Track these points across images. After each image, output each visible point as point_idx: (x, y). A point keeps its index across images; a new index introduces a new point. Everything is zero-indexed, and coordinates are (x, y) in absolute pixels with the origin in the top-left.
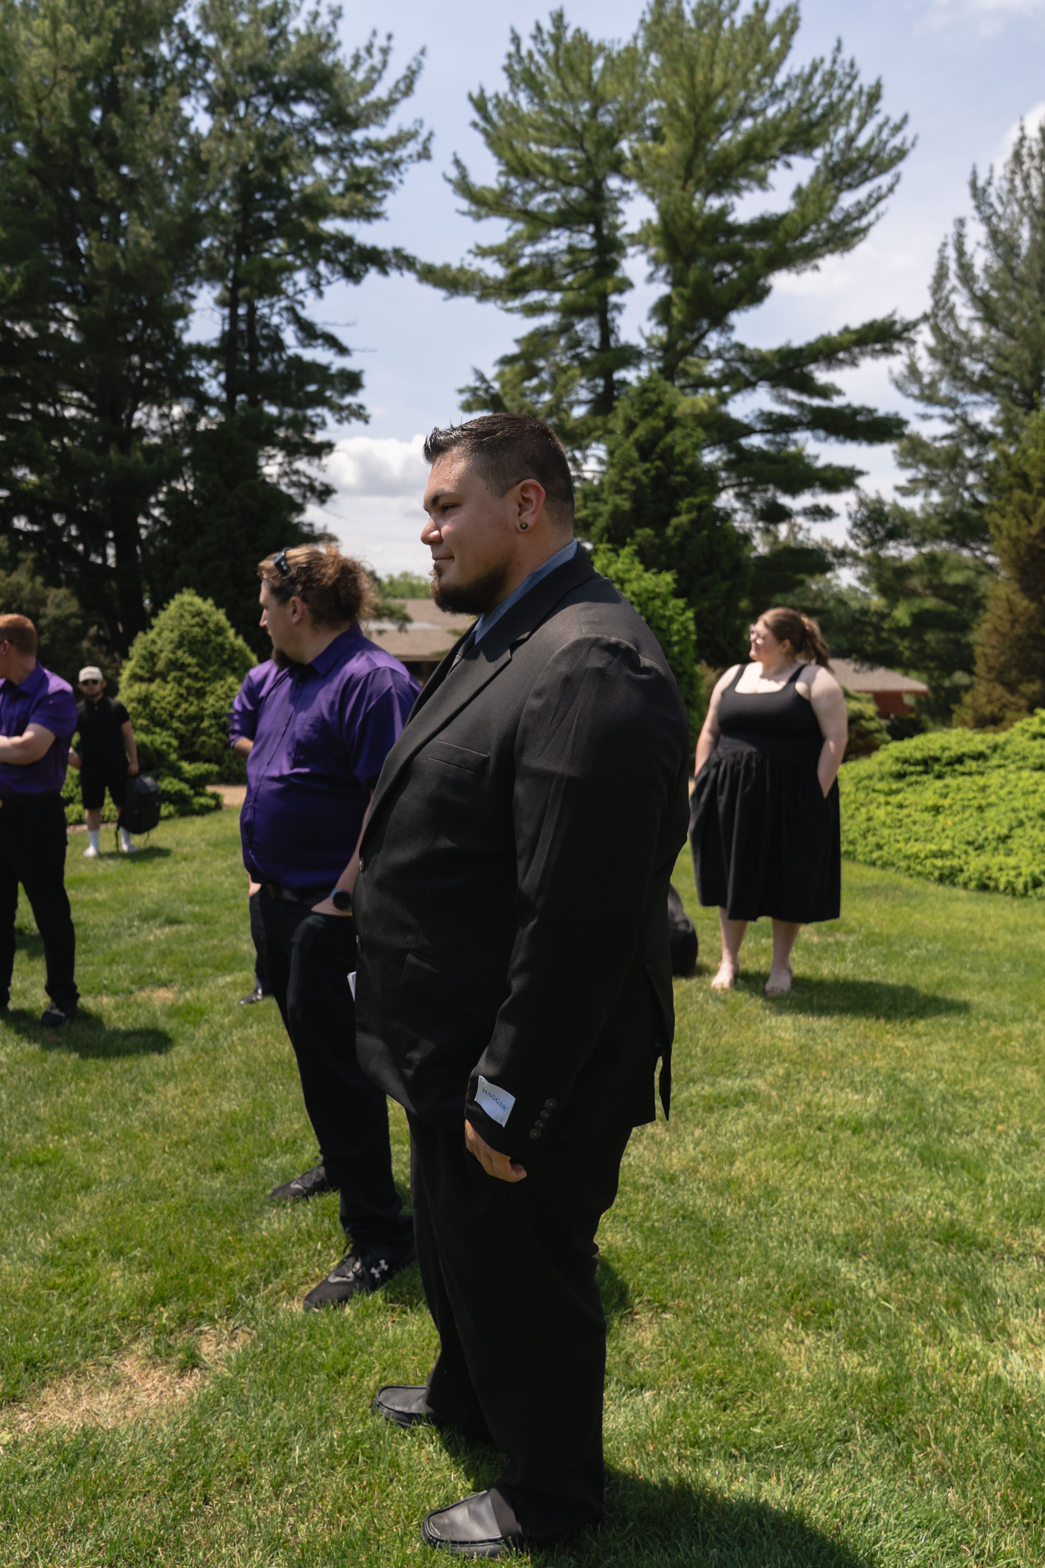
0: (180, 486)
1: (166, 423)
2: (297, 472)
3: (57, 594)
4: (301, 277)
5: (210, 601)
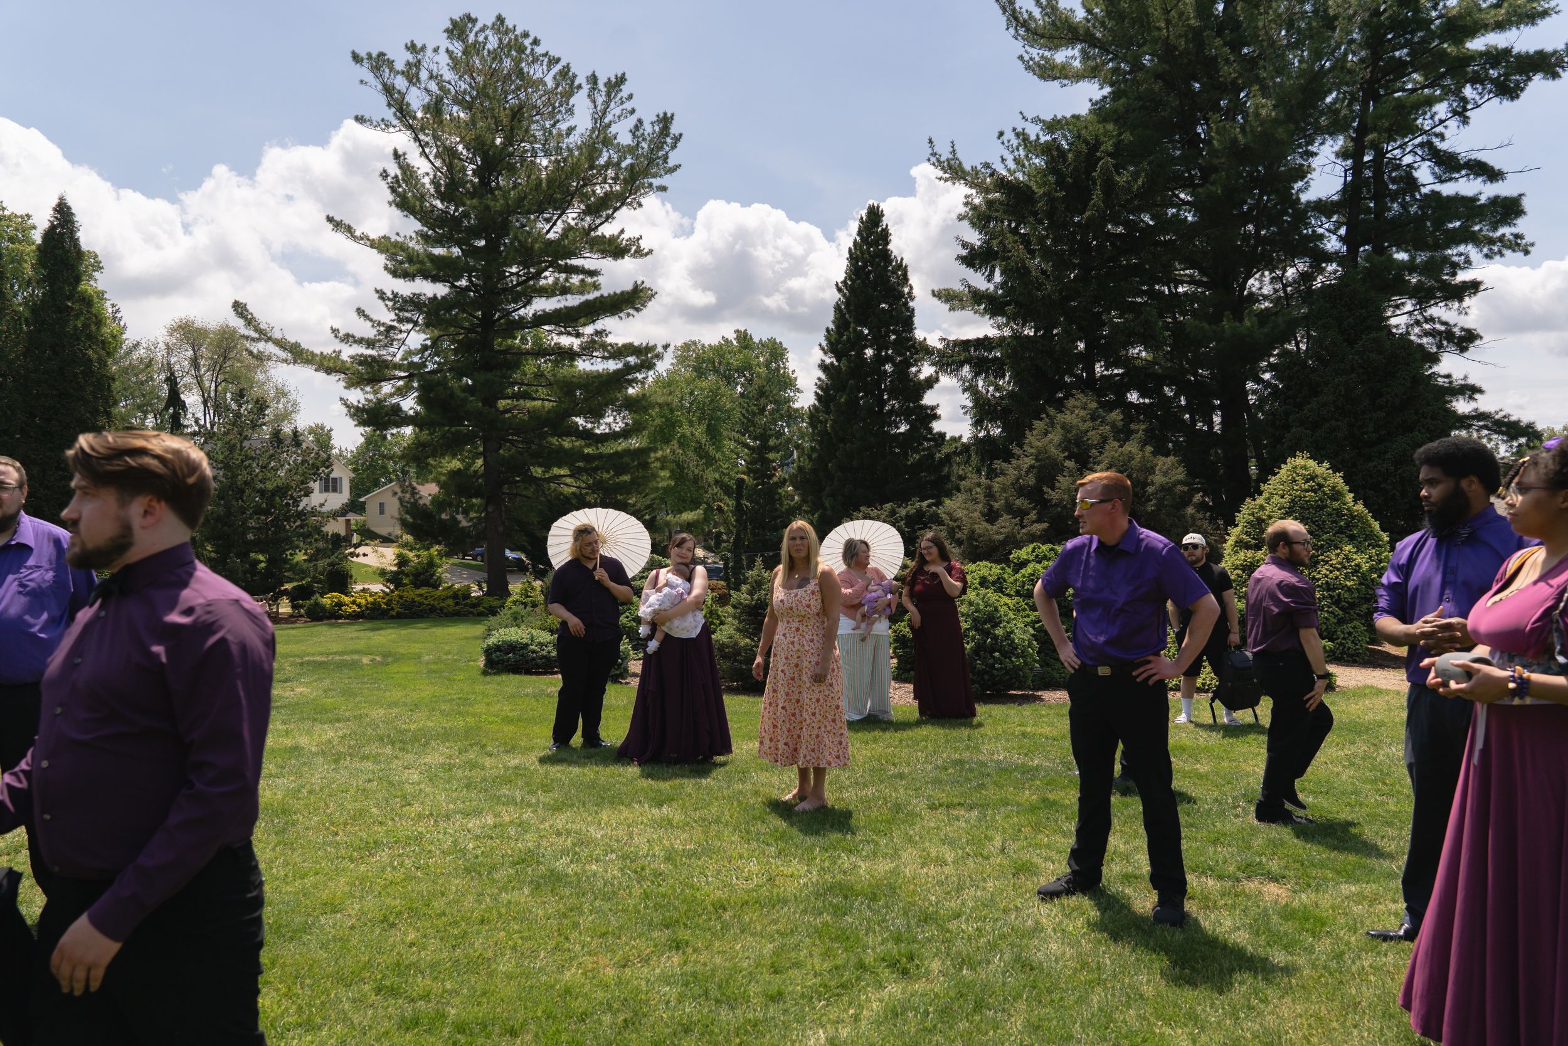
0: (1291, 347)
1: (1278, 286)
2: (1431, 320)
3: (1164, 462)
4: (1442, 109)
5: (1326, 464)
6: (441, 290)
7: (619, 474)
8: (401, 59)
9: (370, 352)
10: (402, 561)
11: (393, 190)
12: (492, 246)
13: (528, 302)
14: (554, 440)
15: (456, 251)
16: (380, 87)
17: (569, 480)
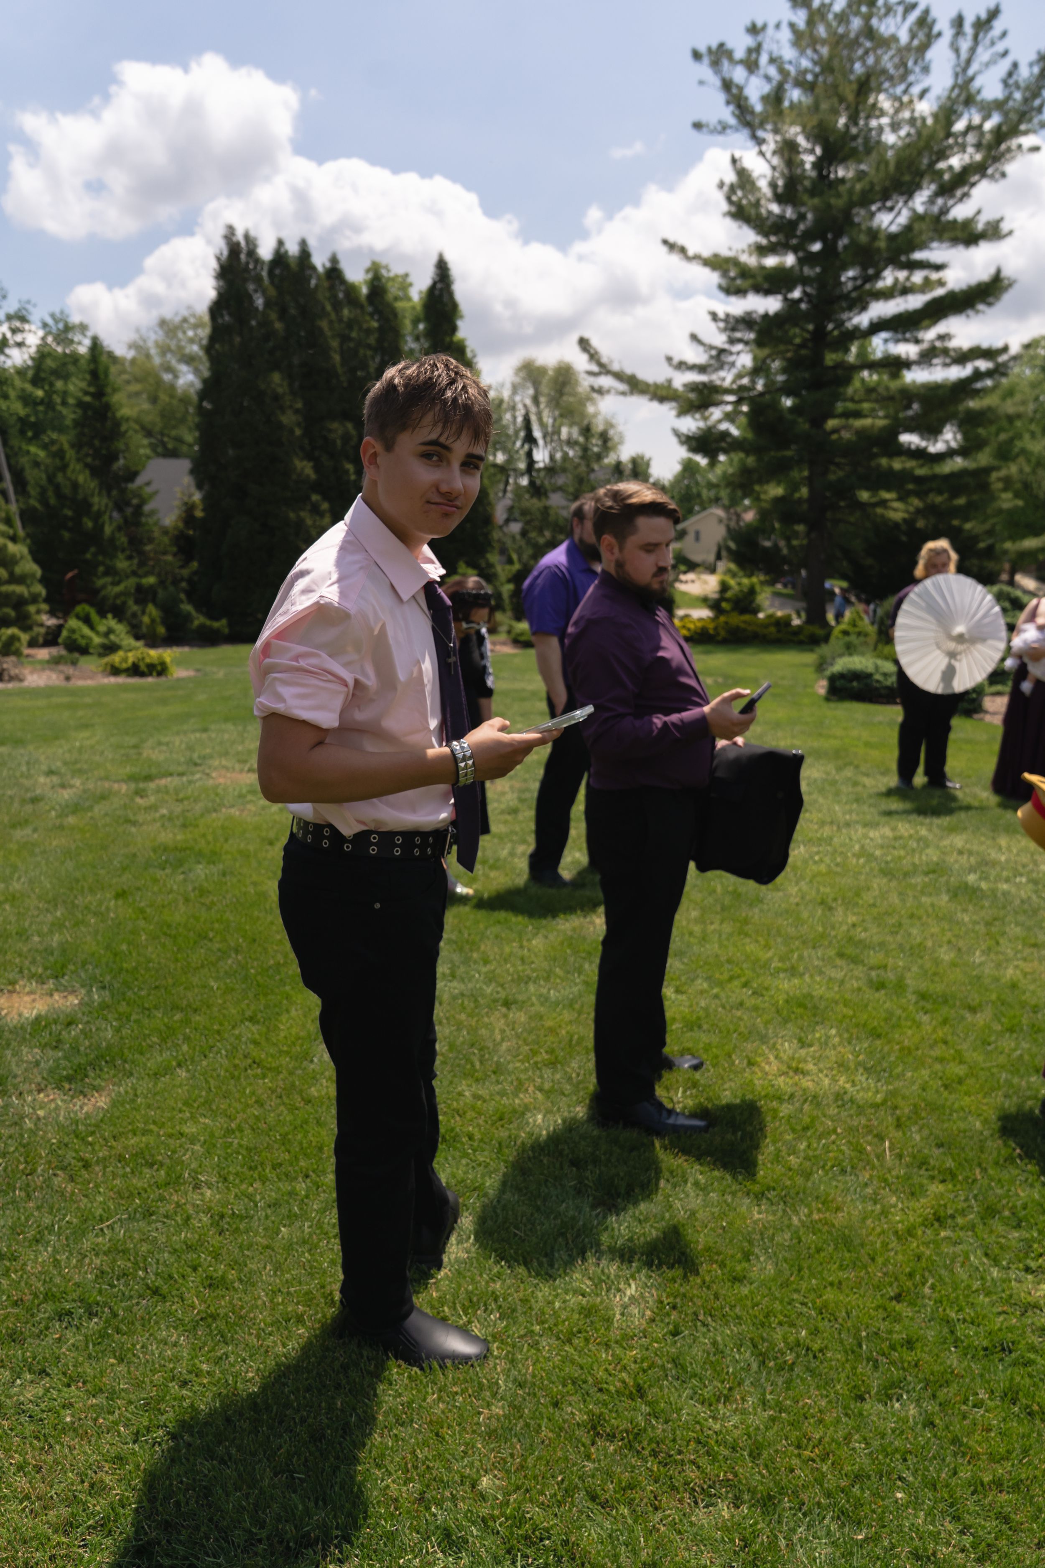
6: (772, 304)
7: (955, 495)
8: (740, 44)
9: (703, 378)
10: (724, 587)
11: (729, 199)
12: (829, 250)
13: (864, 308)
14: (884, 461)
15: (790, 260)
16: (718, 83)
17: (896, 505)
